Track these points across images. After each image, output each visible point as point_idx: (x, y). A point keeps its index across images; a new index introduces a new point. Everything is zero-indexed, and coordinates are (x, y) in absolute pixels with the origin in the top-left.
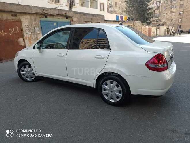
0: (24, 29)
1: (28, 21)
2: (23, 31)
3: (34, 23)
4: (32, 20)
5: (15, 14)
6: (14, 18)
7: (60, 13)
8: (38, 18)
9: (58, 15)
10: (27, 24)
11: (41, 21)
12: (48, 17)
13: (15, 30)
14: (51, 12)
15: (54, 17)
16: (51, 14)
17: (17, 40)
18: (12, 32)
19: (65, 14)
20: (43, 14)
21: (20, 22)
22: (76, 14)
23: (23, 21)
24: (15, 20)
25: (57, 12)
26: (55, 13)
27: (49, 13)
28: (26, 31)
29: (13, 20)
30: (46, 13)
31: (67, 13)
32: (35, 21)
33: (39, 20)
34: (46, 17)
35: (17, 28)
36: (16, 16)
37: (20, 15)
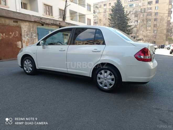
0: (23, 34)
1: (27, 28)
2: (22, 36)
3: (32, 29)
4: (30, 27)
5: (16, 20)
6: (15, 24)
7: (55, 23)
8: (35, 26)
9: (53, 24)
10: (26, 29)
11: (37, 28)
12: (45, 25)
13: (15, 34)
14: (48, 22)
15: (50, 26)
16: (47, 23)
17: (16, 43)
18: (12, 35)
19: (59, 24)
20: (41, 22)
21: (20, 28)
22: (68, 25)
23: (23, 27)
24: (16, 25)
25: (52, 22)
26: (51, 22)
27: (46, 22)
28: (24, 36)
29: (15, 26)
30: (43, 22)
31: (61, 23)
32: (33, 27)
33: (37, 27)
34: (43, 25)
35: (17, 33)
36: (17, 22)
37: (20, 21)
